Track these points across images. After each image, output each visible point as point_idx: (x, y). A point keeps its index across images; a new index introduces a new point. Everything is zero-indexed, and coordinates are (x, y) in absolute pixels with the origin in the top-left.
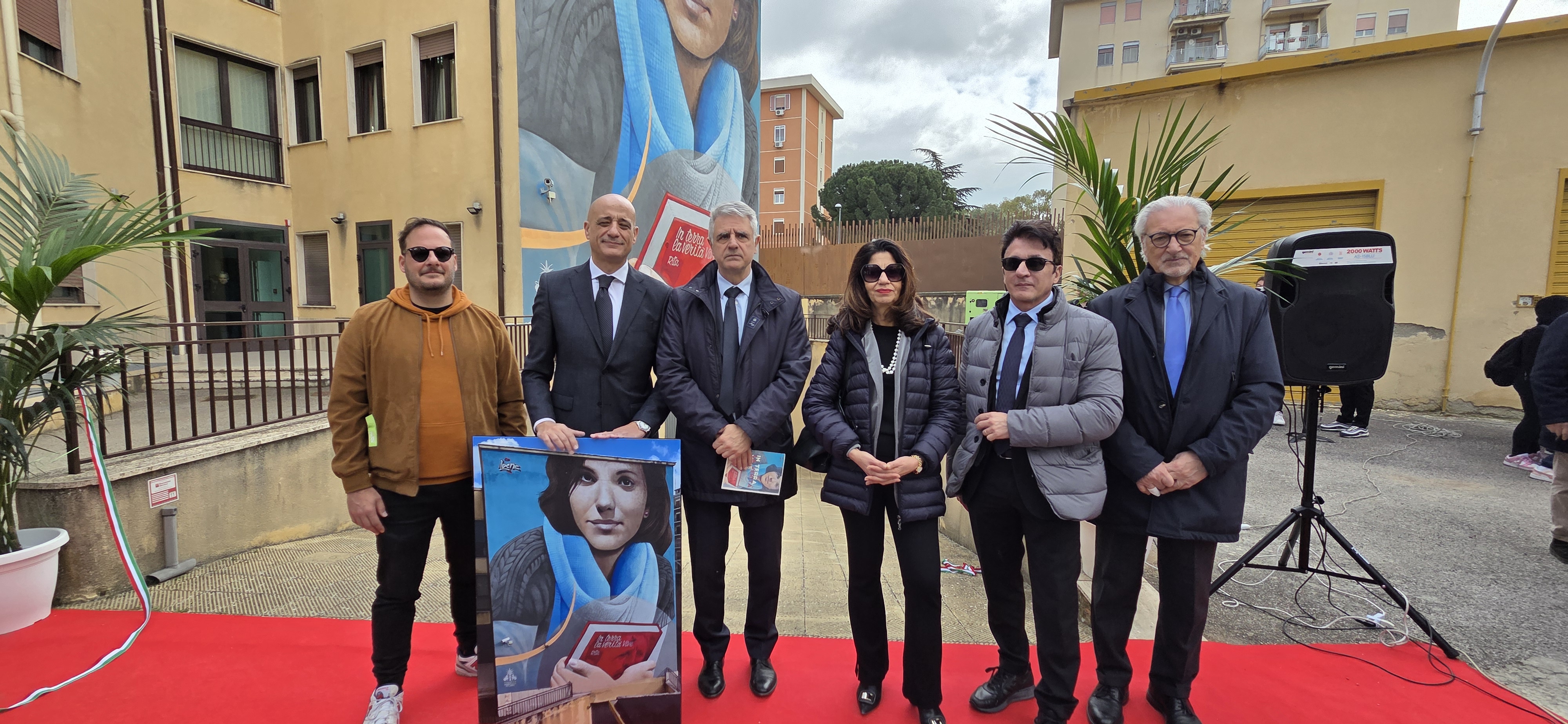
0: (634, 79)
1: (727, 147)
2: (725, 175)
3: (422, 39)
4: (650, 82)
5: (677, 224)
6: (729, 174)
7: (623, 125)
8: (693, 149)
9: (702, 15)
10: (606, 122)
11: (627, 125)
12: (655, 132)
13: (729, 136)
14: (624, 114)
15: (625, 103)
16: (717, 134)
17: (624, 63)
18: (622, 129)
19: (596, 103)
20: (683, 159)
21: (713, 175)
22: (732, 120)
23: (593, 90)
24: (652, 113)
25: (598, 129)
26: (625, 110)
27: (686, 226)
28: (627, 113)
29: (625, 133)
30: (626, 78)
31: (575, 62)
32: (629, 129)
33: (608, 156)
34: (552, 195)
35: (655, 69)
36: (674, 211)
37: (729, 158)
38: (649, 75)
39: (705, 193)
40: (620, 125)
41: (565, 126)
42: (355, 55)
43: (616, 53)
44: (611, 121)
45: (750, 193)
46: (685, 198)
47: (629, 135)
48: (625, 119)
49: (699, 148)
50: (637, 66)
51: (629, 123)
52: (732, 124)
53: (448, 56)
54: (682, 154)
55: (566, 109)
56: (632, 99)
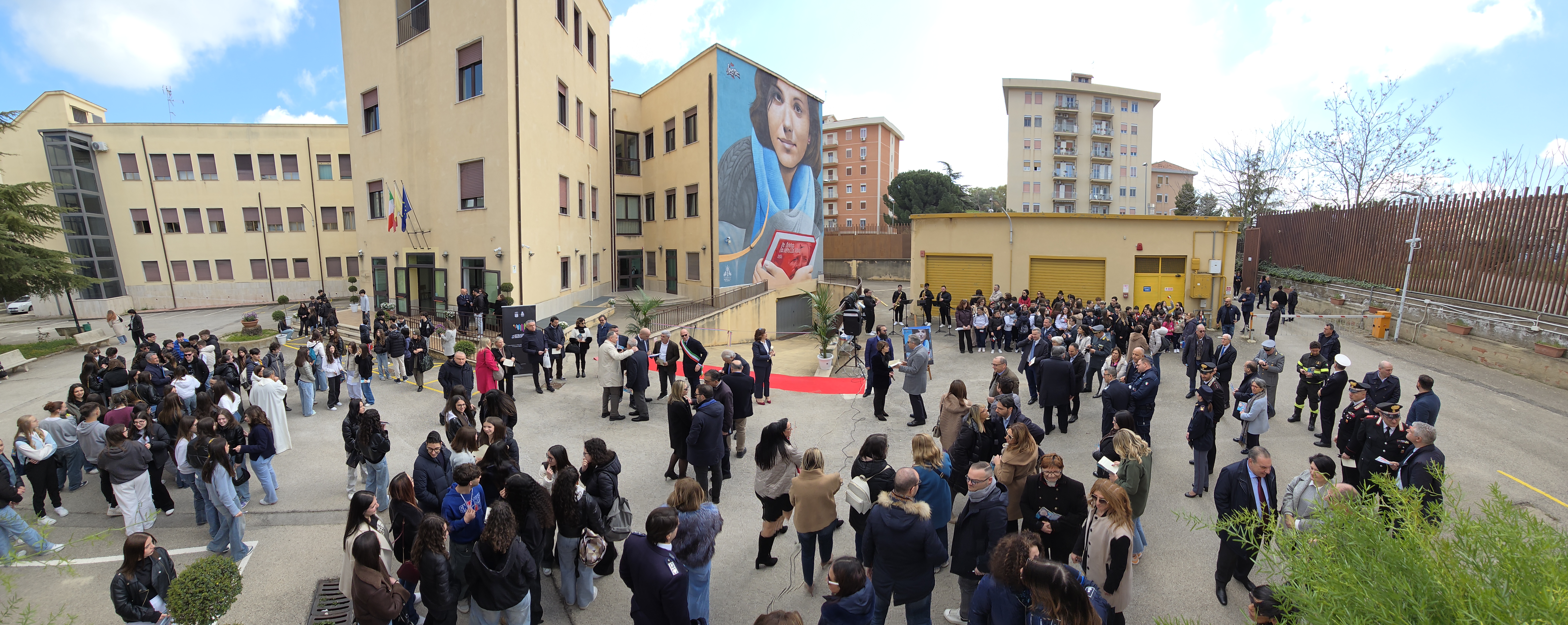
0: (761, 187)
1: (805, 203)
2: (805, 215)
3: (687, 187)
4: (769, 186)
5: (781, 241)
6: (807, 215)
8: (789, 208)
9: (793, 149)
10: (750, 208)
12: (771, 206)
13: (807, 198)
14: (757, 202)
15: (758, 198)
16: (800, 198)
17: (758, 183)
18: (757, 209)
19: (746, 203)
20: (784, 214)
21: (798, 217)
22: (808, 190)
23: (745, 198)
24: (770, 199)
25: (746, 212)
27: (786, 241)
28: (759, 202)
29: (758, 211)
30: (758, 188)
31: (738, 190)
32: (760, 208)
33: (751, 220)
34: (729, 242)
35: (771, 180)
36: (780, 236)
37: (807, 207)
38: (768, 184)
39: (795, 225)
40: (756, 207)
41: (734, 214)
42: (667, 191)
43: (755, 180)
44: (753, 207)
45: (818, 220)
46: (784, 230)
47: (760, 210)
48: (758, 205)
49: (791, 207)
50: (763, 182)
51: (760, 206)
52: (808, 192)
53: (696, 194)
54: (784, 212)
55: (735, 209)
56: (761, 196)
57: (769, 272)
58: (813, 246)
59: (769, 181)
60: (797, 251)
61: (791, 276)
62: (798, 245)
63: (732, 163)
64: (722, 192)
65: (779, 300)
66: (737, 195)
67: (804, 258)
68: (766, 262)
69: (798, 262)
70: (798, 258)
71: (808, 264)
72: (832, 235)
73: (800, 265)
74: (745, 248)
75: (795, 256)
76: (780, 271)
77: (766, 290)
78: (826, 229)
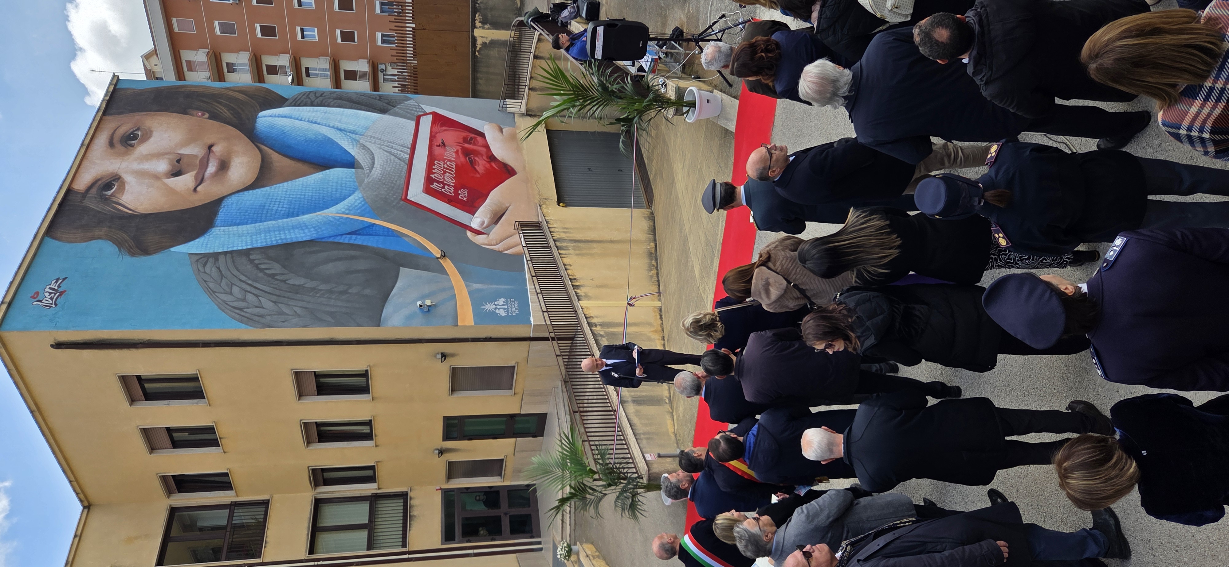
0: (306, 231)
1: (340, 130)
2: (370, 133)
3: (301, 395)
4: (303, 214)
6: (367, 128)
7: (352, 242)
8: (353, 170)
9: (218, 154)
10: (353, 258)
11: (350, 239)
12: (349, 210)
13: (329, 126)
14: (341, 241)
15: (331, 240)
16: (330, 142)
17: (295, 240)
18: (356, 242)
20: (366, 181)
21: (373, 148)
22: (312, 122)
23: (330, 268)
24: (332, 212)
25: (362, 265)
26: (338, 240)
28: (339, 238)
29: (358, 240)
30: (308, 238)
31: (310, 284)
32: (354, 237)
34: (428, 302)
35: (290, 208)
37: (351, 127)
38: (298, 216)
39: (393, 157)
40: (352, 245)
41: (366, 292)
42: (309, 442)
44: (350, 252)
45: (381, 105)
46: (403, 181)
47: (359, 237)
48: (346, 240)
49: (350, 163)
50: (294, 227)
51: (349, 236)
52: (316, 123)
53: (317, 375)
54: (361, 183)
55: (353, 290)
56: (325, 232)
57: (497, 218)
58: (439, 120)
59: (291, 214)
60: (450, 153)
61: (507, 172)
62: (437, 151)
63: (250, 297)
64: (316, 319)
65: (561, 200)
66: (322, 287)
67: (465, 140)
68: (475, 224)
69: (476, 153)
70: (466, 153)
71: (482, 135)
72: (415, 74)
73: (483, 150)
74: (443, 271)
75: (462, 159)
76: (495, 196)
77: (537, 226)
78: (403, 88)
